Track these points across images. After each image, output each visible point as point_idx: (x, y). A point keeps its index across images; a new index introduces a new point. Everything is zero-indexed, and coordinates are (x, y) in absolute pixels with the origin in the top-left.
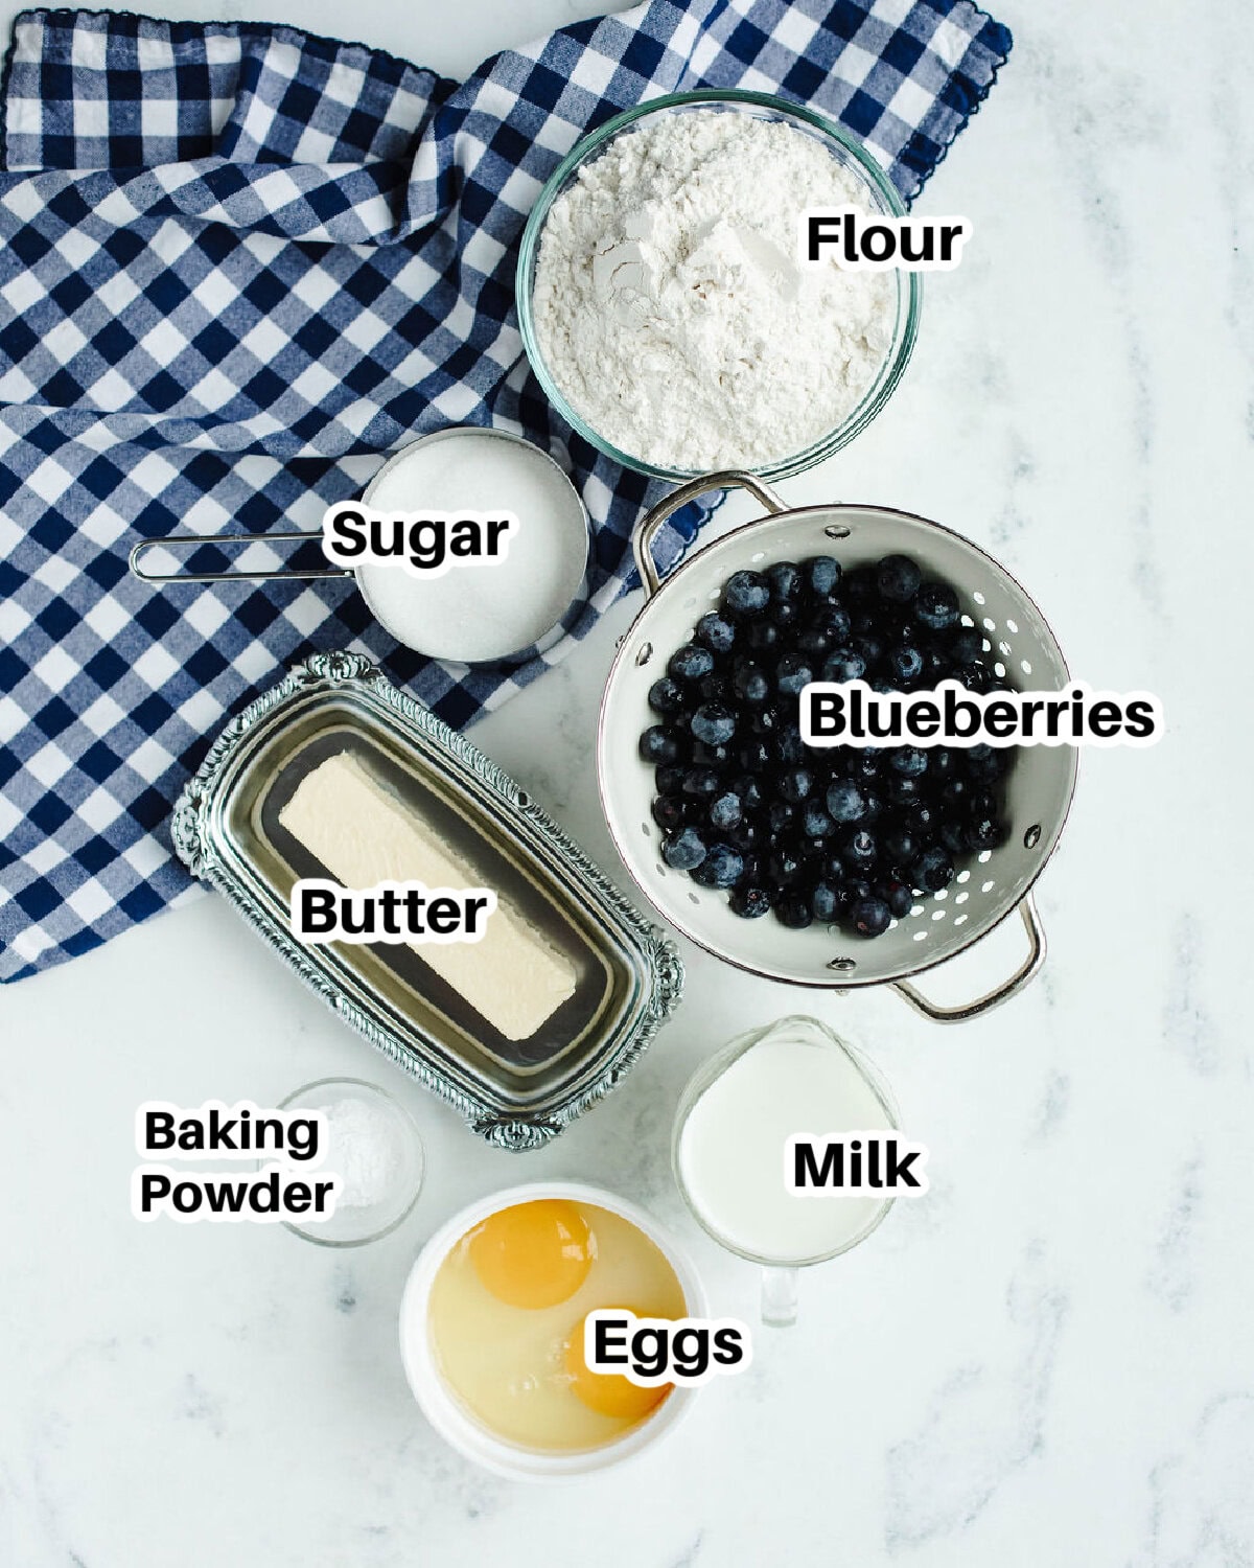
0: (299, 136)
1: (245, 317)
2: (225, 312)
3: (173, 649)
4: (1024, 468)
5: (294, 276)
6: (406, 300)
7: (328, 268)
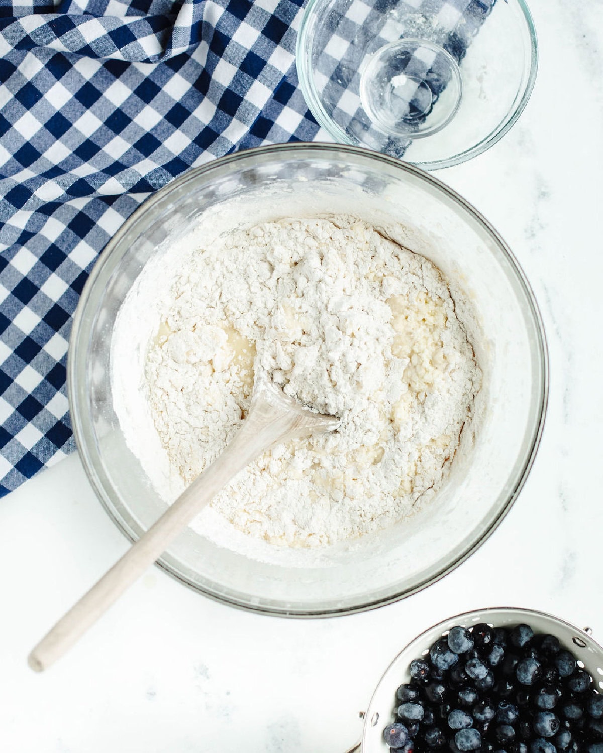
0: (107, 5)
1: (76, 110)
2: (63, 107)
3: (35, 309)
4: (544, 194)
5: (105, 86)
6: (171, 99)
7: (125, 82)
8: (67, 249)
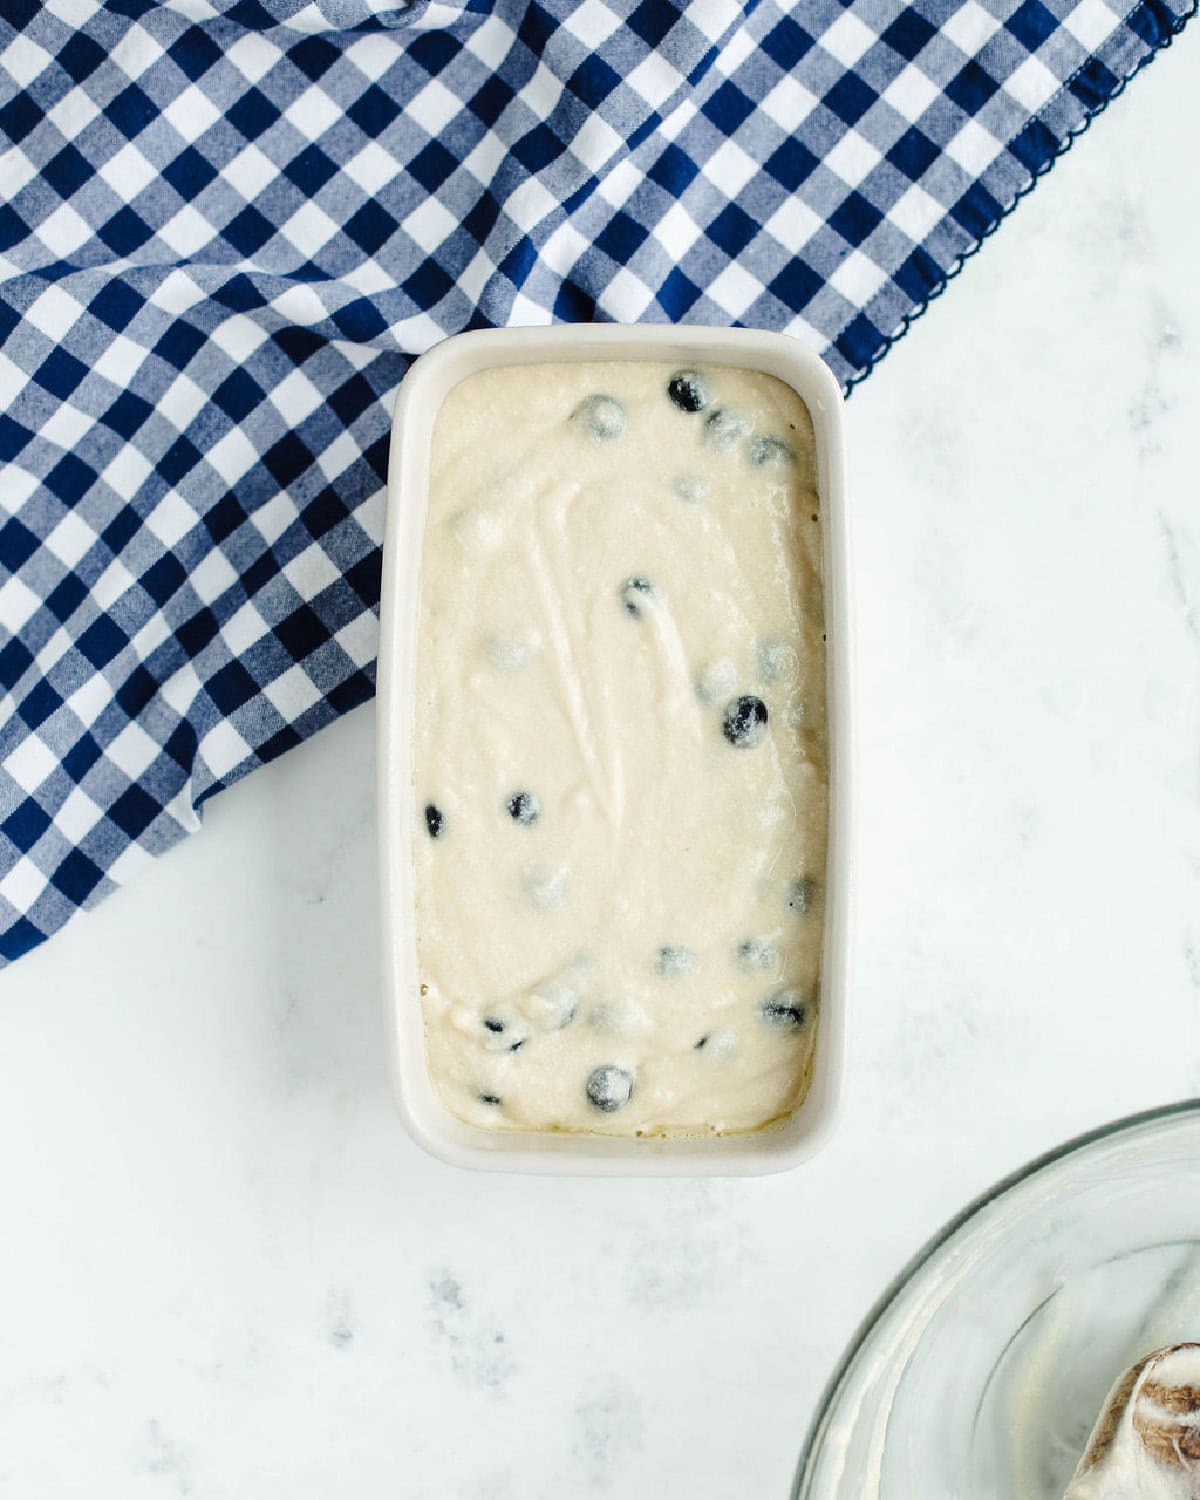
1: (228, 142)
2: (202, 138)
5: (288, 97)
6: (421, 132)
7: (329, 90)
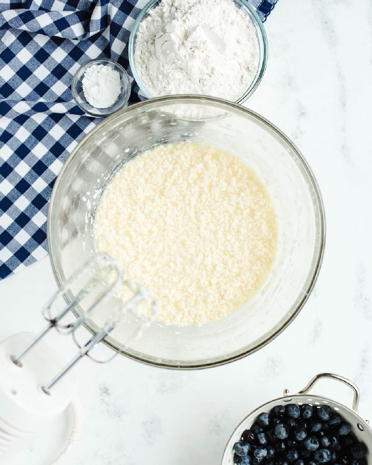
0: (53, 3)
1: (35, 64)
3: (11, 181)
4: (303, 114)
5: (52, 51)
7: (63, 48)
8: (31, 147)
